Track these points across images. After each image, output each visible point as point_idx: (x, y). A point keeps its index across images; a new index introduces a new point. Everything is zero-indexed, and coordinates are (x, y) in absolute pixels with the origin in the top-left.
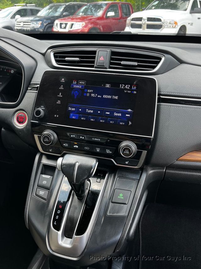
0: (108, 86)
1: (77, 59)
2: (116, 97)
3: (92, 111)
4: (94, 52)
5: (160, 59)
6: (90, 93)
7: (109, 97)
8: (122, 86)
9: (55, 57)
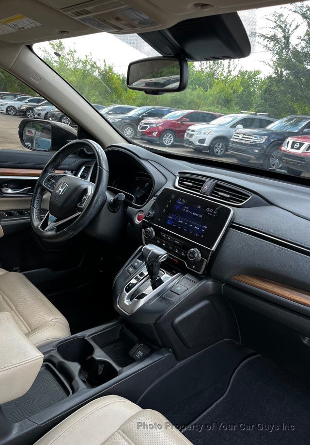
0: (199, 207)
1: (191, 184)
2: (201, 216)
3: (182, 222)
4: (204, 182)
5: (249, 197)
6: (186, 209)
7: (197, 215)
8: (208, 209)
9: (180, 180)
